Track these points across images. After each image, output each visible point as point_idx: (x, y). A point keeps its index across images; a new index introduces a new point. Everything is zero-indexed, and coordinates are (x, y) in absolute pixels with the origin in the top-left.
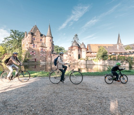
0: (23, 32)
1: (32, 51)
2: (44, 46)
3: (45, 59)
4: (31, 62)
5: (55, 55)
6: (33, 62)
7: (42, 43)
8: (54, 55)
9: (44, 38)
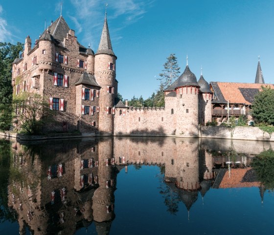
0: (10, 44)
1: (54, 98)
2: (92, 82)
3: (95, 123)
4: (51, 132)
5: (124, 110)
6: (59, 132)
7: (86, 73)
8: (121, 111)
9: (90, 58)
